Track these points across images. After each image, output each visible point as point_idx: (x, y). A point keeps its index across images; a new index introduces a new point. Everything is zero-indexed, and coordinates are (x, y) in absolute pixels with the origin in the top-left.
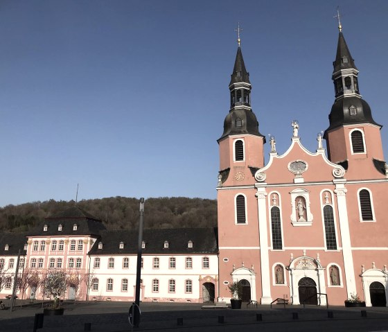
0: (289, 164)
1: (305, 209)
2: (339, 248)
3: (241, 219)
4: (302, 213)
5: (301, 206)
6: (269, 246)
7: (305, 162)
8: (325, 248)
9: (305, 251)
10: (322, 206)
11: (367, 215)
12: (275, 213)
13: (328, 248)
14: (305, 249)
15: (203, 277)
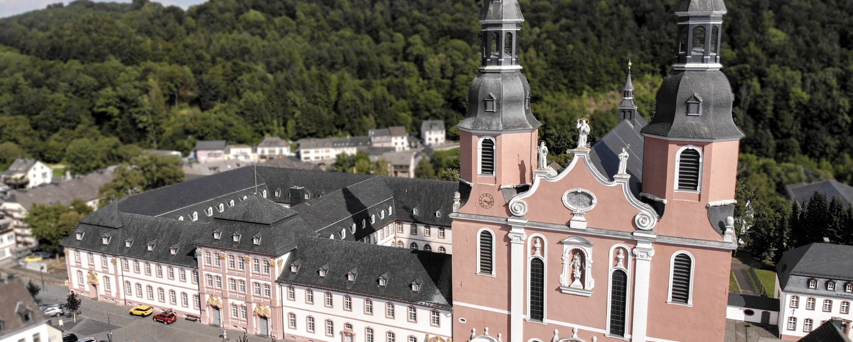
0: (566, 193)
1: (582, 270)
2: (627, 336)
3: (487, 266)
4: (578, 274)
5: (578, 262)
6: (525, 313)
7: (592, 194)
8: (607, 331)
9: (576, 331)
10: (611, 270)
11: (682, 293)
12: (537, 267)
13: (612, 332)
14: (577, 327)
15: (431, 336)
